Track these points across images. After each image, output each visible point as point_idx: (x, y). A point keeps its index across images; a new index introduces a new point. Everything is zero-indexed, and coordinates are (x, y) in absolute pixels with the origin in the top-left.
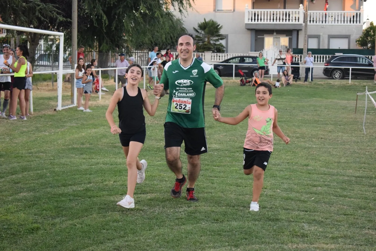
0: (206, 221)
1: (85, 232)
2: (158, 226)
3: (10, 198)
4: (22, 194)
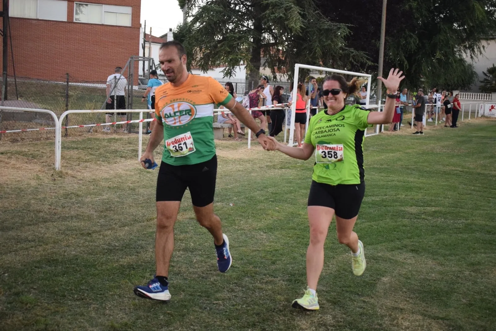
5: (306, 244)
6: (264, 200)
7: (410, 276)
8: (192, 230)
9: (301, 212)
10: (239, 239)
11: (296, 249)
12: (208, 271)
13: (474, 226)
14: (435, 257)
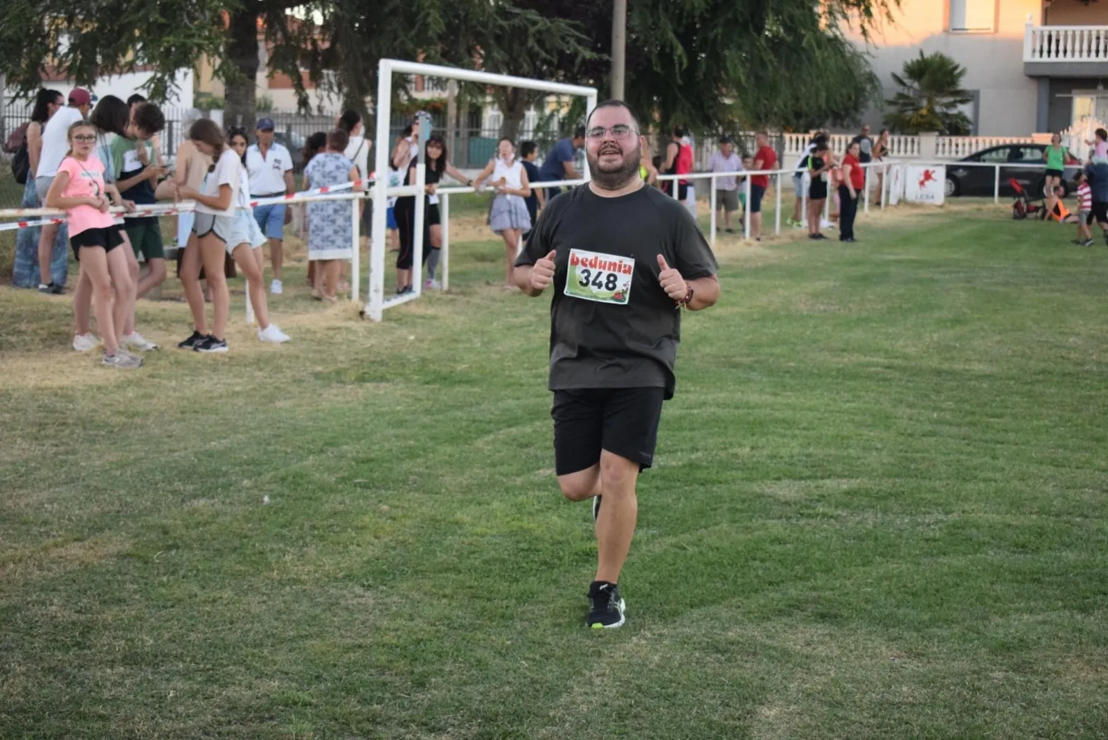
0: (995, 549)
1: (713, 563)
2: (881, 555)
3: (519, 481)
4: (541, 471)
5: (503, 616)
6: (337, 483)
7: (839, 698)
8: (135, 592)
9: (459, 515)
10: (291, 612)
11: (480, 635)
12: (220, 724)
13: (974, 531)
14: (894, 632)
